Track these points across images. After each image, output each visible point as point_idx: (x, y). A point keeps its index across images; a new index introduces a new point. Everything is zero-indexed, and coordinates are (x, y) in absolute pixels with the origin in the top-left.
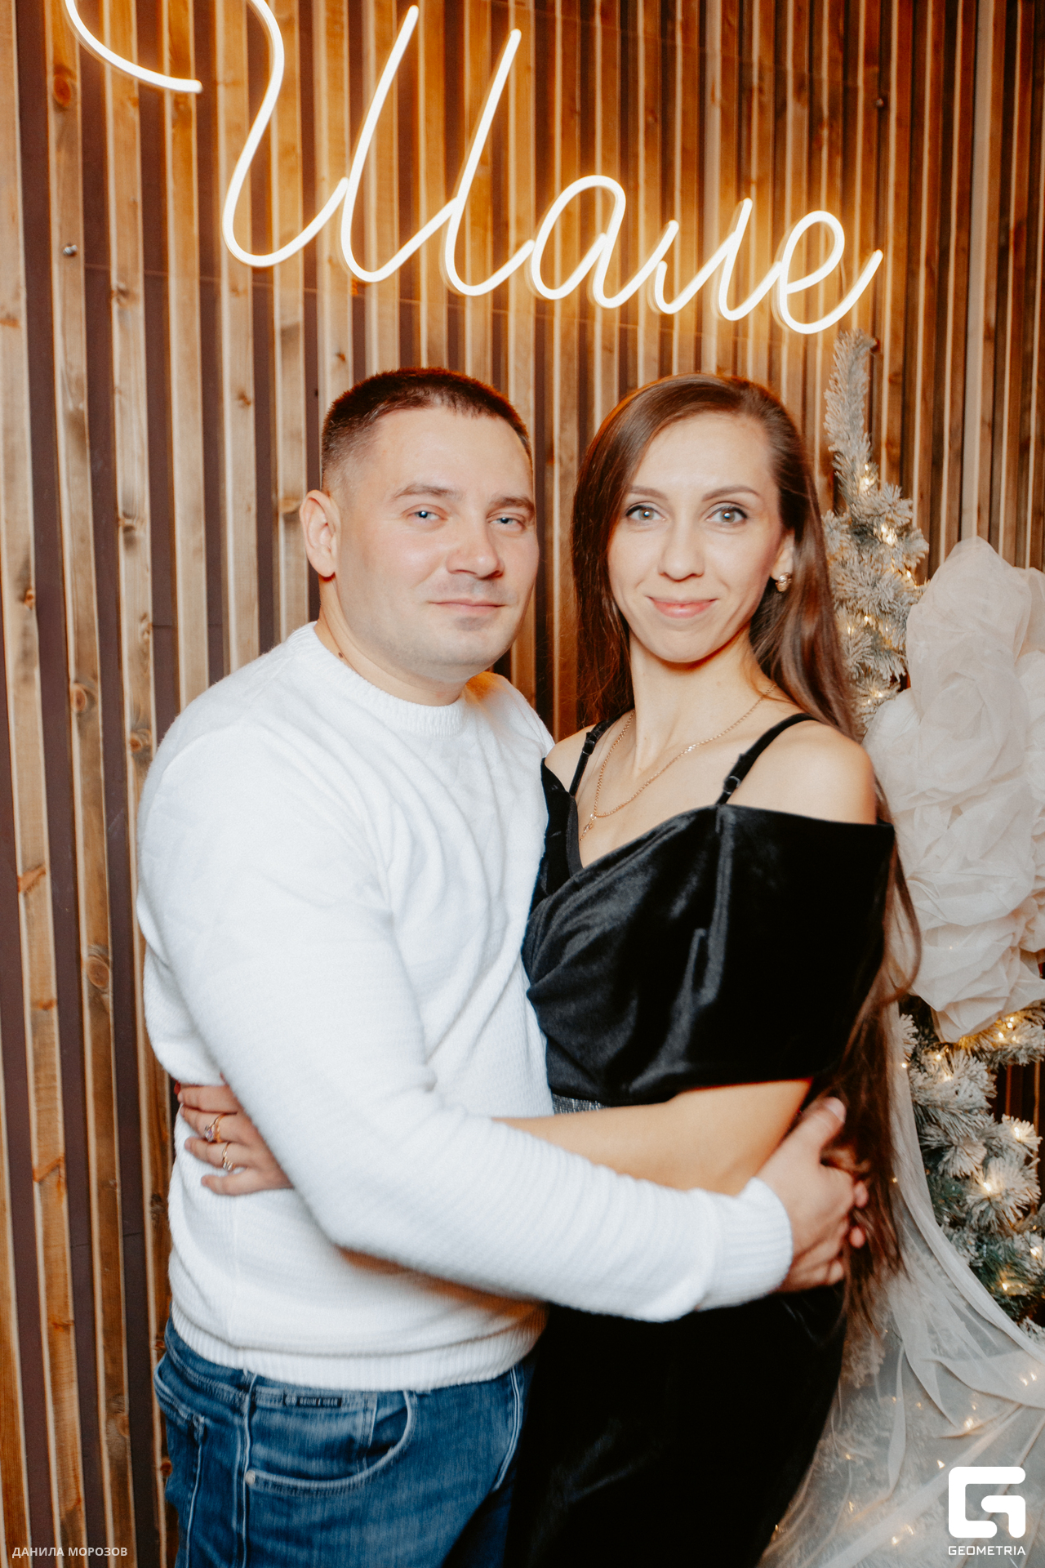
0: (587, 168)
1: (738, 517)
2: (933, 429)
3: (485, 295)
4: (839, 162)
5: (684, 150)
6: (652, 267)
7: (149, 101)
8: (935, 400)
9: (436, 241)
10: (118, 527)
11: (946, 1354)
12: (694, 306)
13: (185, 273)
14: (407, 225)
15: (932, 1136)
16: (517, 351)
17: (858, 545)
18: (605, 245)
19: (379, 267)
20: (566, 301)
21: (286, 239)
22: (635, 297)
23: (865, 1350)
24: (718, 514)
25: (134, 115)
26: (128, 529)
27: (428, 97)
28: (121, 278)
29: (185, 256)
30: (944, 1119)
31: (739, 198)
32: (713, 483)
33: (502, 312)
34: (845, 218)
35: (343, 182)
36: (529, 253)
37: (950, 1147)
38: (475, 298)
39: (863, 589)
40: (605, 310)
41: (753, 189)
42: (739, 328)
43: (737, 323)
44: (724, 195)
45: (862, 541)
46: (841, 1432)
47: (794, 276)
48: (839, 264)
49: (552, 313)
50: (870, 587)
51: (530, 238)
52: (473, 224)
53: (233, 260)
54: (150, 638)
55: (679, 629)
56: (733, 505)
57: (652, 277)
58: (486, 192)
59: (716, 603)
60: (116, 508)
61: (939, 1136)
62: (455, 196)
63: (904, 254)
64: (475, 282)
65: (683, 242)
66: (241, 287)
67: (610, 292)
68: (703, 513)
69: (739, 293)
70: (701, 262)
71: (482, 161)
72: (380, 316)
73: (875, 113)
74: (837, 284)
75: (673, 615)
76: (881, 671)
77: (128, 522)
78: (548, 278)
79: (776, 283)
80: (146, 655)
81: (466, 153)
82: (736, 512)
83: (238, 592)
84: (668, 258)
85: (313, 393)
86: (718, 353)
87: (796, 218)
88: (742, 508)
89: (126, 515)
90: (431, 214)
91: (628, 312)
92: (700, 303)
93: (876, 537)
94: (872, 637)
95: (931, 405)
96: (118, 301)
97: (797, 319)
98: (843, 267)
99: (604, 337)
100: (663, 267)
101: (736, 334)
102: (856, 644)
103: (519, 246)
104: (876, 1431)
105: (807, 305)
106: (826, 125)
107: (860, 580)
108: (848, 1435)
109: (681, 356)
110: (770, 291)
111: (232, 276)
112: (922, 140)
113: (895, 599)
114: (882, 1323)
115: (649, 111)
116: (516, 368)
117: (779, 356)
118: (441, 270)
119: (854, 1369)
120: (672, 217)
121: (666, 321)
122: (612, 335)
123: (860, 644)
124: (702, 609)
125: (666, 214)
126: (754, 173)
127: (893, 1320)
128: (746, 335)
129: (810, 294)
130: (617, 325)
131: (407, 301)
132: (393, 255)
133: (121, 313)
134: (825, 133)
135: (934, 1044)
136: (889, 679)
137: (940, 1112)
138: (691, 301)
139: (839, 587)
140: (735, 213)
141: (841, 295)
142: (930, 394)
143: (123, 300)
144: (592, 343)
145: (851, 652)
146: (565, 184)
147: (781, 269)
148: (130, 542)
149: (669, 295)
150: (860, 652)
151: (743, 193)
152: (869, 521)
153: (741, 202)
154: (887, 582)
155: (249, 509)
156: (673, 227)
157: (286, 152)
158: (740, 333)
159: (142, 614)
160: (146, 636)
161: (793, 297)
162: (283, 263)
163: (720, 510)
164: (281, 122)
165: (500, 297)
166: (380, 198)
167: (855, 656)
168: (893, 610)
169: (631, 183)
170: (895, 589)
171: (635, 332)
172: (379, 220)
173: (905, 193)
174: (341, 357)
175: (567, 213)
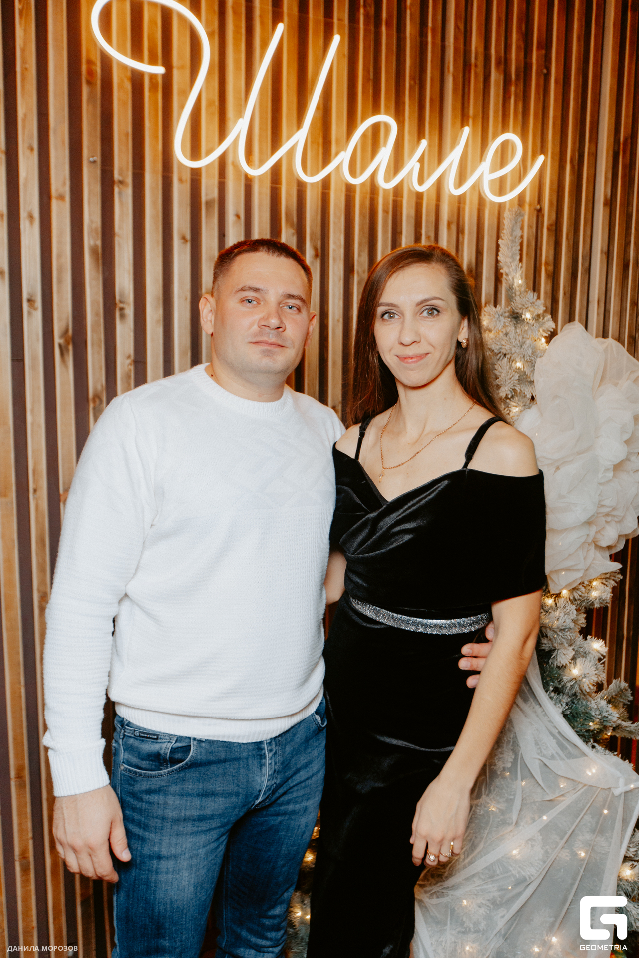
0: (376, 110)
1: (436, 312)
2: (573, 256)
3: (318, 182)
4: (520, 105)
5: (431, 99)
6: (412, 165)
7: (137, 79)
8: (574, 239)
9: (291, 153)
10: (116, 308)
11: (544, 756)
12: (435, 188)
13: (154, 171)
14: (276, 143)
15: (545, 644)
16: (335, 214)
17: (514, 324)
18: (385, 153)
19: (260, 166)
20: (363, 184)
21: (209, 152)
22: (402, 182)
23: (503, 754)
24: (426, 312)
25: (128, 86)
26: (122, 309)
27: (288, 72)
28: (120, 174)
29: (154, 161)
30: (550, 634)
31: (462, 126)
32: (421, 297)
33: (327, 191)
34: (524, 137)
35: (240, 120)
36: (342, 159)
37: (555, 650)
38: (312, 184)
39: (515, 349)
40: (385, 190)
41: (471, 121)
42: (461, 199)
43: (460, 196)
44: (453, 124)
45: (516, 322)
46: (488, 795)
47: (493, 170)
48: (519, 163)
49: (355, 192)
50: (519, 348)
51: (343, 150)
52: (312, 142)
53: (181, 165)
54: (132, 368)
55: (412, 370)
56: (432, 307)
57: (412, 170)
58: (319, 124)
59: (429, 355)
60: (115, 298)
61: (549, 644)
62: (302, 128)
63: (557, 158)
64: (312, 175)
65: (430, 151)
66: (184, 178)
67: (387, 179)
68: (418, 312)
69: (461, 178)
70: (440, 161)
71: (318, 108)
72: (260, 193)
73: (542, 77)
74: (518, 173)
75: (407, 363)
76: (526, 393)
77: (121, 305)
78: (353, 173)
79: (482, 174)
80: (129, 377)
81: (308, 104)
82: (434, 311)
83: (180, 344)
84: (421, 160)
85: (222, 235)
86: (448, 214)
87: (495, 136)
88: (436, 308)
89: (121, 302)
90: (288, 138)
91: (398, 191)
92: (439, 185)
93: (524, 320)
94: (519, 375)
95: (571, 242)
96: (119, 187)
97: (495, 194)
98: (521, 165)
99: (384, 204)
100: (418, 165)
101: (459, 203)
102: (510, 379)
103: (337, 154)
104: (506, 795)
105: (501, 186)
106: (513, 84)
107: (514, 344)
108: (492, 797)
109: (427, 215)
110: (479, 177)
111: (179, 173)
112: (570, 92)
113: (532, 354)
114: (510, 738)
115: (412, 78)
116: (335, 223)
117: (484, 214)
118: (293, 169)
119: (497, 764)
120: (424, 138)
121: (419, 196)
122: (388, 203)
123: (512, 379)
124: (422, 359)
125: (421, 135)
126: (471, 112)
127: (516, 737)
128: (465, 203)
129: (502, 179)
130: (391, 198)
131: (275, 185)
132: (267, 159)
133: (120, 193)
134: (513, 89)
135: (548, 594)
136: (530, 397)
137: (548, 630)
138: (433, 184)
139: (503, 347)
140: (460, 134)
141: (520, 180)
142: (571, 236)
143: (121, 186)
144: (377, 208)
145: (507, 383)
146: (364, 119)
147: (485, 166)
148: (123, 316)
149: (421, 181)
150: (512, 382)
151: (465, 123)
152: (520, 312)
153: (463, 128)
154: (528, 345)
155: (186, 299)
156: (424, 143)
157: (210, 104)
158: (462, 202)
159: (127, 355)
160: (130, 367)
161: (492, 182)
162: (207, 166)
163: (426, 310)
164: (207, 88)
165: (326, 184)
166: (260, 129)
167: (509, 385)
168: (532, 360)
169: (401, 119)
170: (532, 349)
171: (402, 202)
172: (260, 141)
173: (559, 122)
174: (238, 216)
175: (364, 135)
